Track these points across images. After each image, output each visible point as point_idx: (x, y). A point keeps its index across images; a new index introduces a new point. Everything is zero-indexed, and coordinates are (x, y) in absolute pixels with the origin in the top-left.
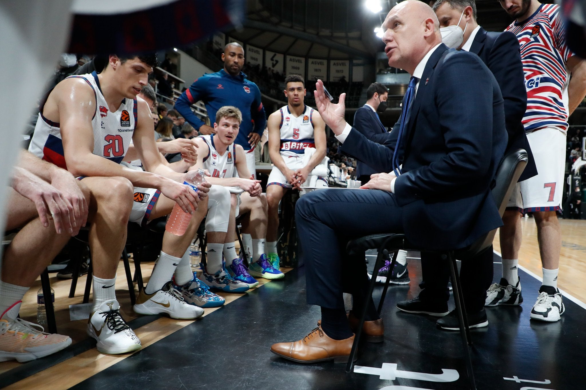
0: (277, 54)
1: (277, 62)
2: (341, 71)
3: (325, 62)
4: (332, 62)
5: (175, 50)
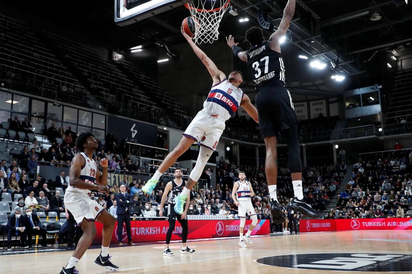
3: (305, 104)
4: (311, 103)
5: (165, 129)
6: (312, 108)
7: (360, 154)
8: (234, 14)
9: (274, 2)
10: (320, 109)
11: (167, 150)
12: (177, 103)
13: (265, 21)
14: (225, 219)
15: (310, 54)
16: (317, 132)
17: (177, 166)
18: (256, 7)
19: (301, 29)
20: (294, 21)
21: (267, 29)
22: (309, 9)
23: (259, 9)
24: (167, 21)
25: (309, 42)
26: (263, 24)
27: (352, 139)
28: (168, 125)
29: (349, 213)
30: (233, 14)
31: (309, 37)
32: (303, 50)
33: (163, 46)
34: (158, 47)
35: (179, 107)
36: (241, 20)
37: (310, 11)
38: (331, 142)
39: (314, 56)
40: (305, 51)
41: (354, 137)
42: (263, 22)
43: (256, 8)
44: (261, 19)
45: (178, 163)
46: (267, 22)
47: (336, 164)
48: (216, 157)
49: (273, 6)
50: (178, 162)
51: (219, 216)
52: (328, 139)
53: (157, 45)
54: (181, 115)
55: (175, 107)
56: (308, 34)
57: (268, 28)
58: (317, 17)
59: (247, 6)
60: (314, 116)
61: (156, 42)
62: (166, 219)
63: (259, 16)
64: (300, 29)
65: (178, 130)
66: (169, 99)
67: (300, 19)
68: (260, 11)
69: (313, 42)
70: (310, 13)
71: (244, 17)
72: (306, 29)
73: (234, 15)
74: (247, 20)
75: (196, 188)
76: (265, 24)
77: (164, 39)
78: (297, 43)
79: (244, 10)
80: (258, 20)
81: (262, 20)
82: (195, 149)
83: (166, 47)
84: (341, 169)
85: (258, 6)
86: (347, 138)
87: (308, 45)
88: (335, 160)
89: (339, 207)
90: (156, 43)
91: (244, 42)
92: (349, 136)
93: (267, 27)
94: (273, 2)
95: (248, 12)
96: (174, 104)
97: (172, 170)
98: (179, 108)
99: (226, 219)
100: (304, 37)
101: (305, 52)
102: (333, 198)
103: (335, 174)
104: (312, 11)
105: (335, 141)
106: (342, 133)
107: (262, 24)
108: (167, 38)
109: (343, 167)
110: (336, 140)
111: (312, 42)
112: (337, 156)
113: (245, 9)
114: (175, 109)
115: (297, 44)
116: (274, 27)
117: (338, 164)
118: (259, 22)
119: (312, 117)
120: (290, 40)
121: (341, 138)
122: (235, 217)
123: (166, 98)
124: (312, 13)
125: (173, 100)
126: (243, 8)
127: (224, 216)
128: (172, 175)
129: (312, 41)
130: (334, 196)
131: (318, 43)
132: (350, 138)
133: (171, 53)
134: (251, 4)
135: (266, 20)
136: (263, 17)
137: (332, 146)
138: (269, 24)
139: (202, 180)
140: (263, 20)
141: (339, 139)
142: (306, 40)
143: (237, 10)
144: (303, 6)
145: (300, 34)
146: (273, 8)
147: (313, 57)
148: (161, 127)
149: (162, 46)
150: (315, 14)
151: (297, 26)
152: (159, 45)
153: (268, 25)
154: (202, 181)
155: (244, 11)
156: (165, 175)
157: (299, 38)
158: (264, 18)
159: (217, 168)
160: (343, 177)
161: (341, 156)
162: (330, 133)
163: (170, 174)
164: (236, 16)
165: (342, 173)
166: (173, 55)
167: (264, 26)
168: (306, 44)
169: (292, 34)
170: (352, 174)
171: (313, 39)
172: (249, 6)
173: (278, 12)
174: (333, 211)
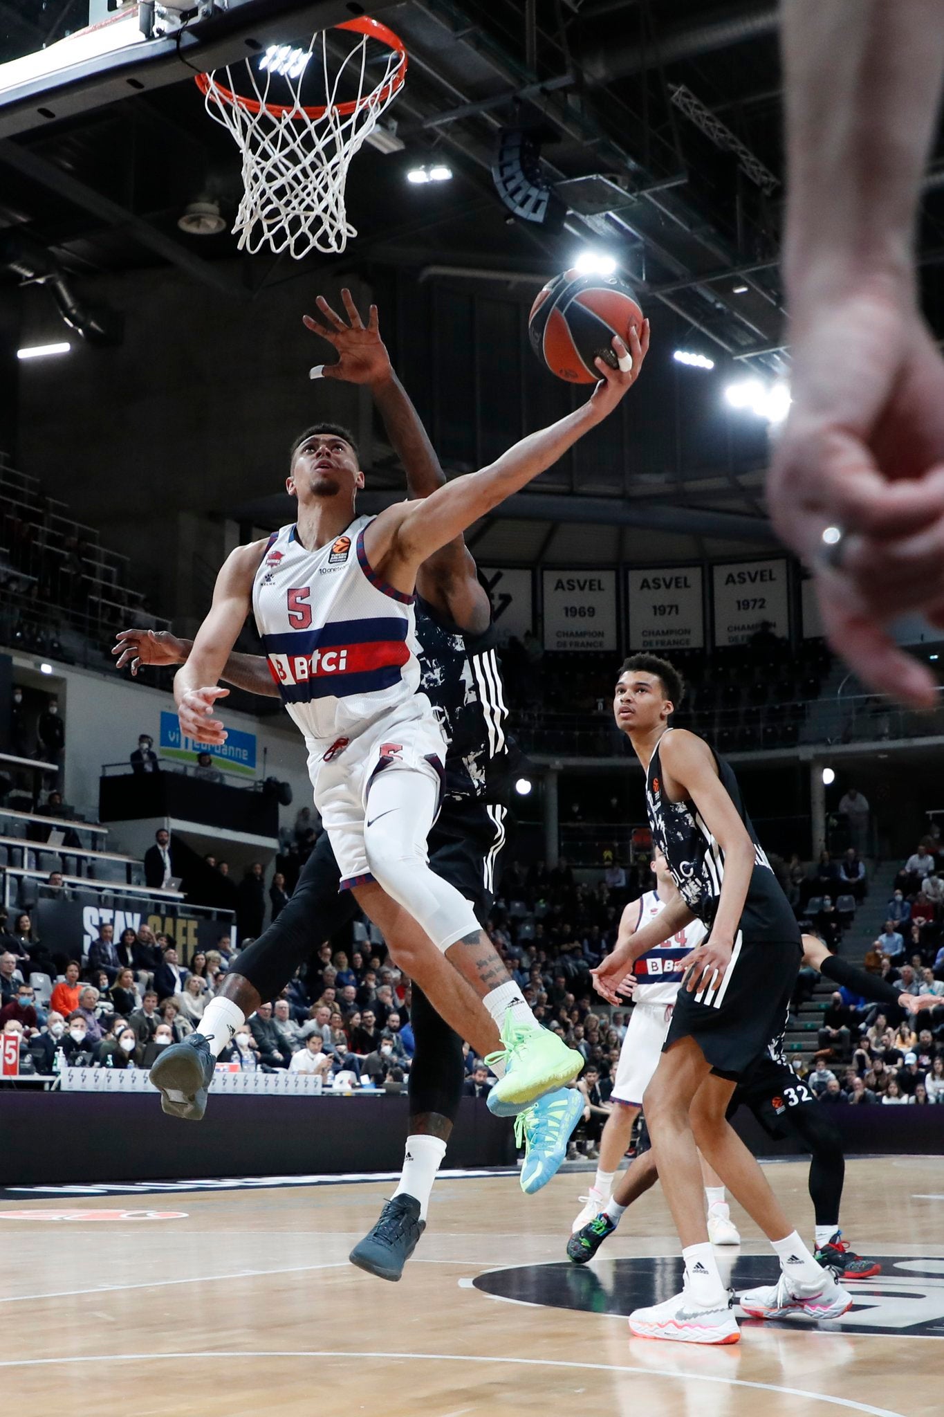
0: (503, 571)
1: (506, 599)
2: (755, 601)
3: (694, 575)
5: (47, 669)
6: (726, 595)
7: (930, 813)
8: (386, 146)
9: (569, 96)
10: (758, 604)
11: (55, 767)
12: (103, 550)
13: (526, 184)
14: (318, 1091)
15: (726, 347)
16: (742, 709)
17: (98, 844)
18: (485, 115)
19: (691, 227)
20: (658, 188)
21: (535, 224)
22: (730, 135)
23: (499, 126)
24: (68, 165)
25: (724, 289)
26: (519, 197)
27: (901, 743)
28: (57, 655)
29: (873, 1080)
30: (379, 142)
31: (723, 269)
32: (696, 324)
33: (48, 281)
34: (22, 284)
35: (114, 570)
36: (417, 176)
37: (733, 147)
38: (805, 753)
39: (742, 358)
40: (703, 330)
41: (908, 736)
42: (518, 189)
43: (485, 120)
44: (508, 172)
45: (105, 831)
46: (537, 186)
47: (822, 855)
48: (281, 808)
49: (567, 115)
50: (104, 827)
51: (291, 1078)
52: (792, 739)
53: (20, 277)
54: (122, 607)
55: (91, 570)
56: (718, 253)
57: (539, 217)
58: (765, 178)
59: (445, 109)
60: (735, 634)
61: (12, 261)
62: (47, 1087)
63: (501, 158)
64: (686, 228)
65: (108, 677)
66: (68, 529)
67: (685, 181)
68: (505, 134)
69: (744, 289)
70: (733, 158)
71: (429, 160)
72: (713, 230)
73: (385, 151)
74: (442, 173)
75: (185, 947)
76: (527, 197)
77: (52, 249)
78: (669, 290)
79: (431, 129)
80: (497, 178)
81: (512, 178)
82: (181, 768)
83: (61, 286)
84: (844, 877)
85: (499, 113)
86: (878, 737)
87: (719, 306)
88: (819, 835)
89: (827, 1051)
90: (15, 267)
91: (421, 279)
92: (887, 731)
93: (535, 210)
94: (566, 97)
95: (449, 137)
96: (91, 553)
97: (73, 861)
98: (115, 576)
99: (319, 1094)
100: (702, 267)
101: (702, 334)
102: (800, 1008)
103: (818, 900)
104: (742, 147)
105: (822, 750)
106: (854, 717)
107: (512, 195)
108: (65, 245)
109: (852, 872)
110: (828, 744)
111: (738, 291)
112: (827, 819)
113: (434, 124)
114: (94, 580)
115: (669, 297)
116: (570, 212)
117: (831, 858)
118: (500, 187)
119: (722, 639)
120: (636, 278)
121: (846, 740)
122: (361, 1086)
123: (56, 525)
124: (743, 157)
125: (84, 536)
126: (426, 116)
127: (311, 1078)
128: (72, 885)
129: (739, 285)
130: (809, 1000)
131: (765, 296)
132: (892, 738)
133: (81, 318)
134: (464, 102)
135: (531, 179)
136: (516, 166)
137: (806, 772)
138: (545, 196)
139: (210, 912)
140: (520, 177)
141: (837, 743)
142: (707, 280)
143: (399, 125)
144: (705, 122)
145: (682, 249)
146: (564, 122)
147: (739, 361)
148: (28, 658)
149: (41, 281)
150: (753, 163)
151: (673, 213)
152: (30, 275)
153: (538, 203)
154: (214, 918)
155: (430, 136)
156: (41, 884)
157: (677, 268)
158: (523, 169)
159: (280, 858)
160: (850, 916)
161: (843, 818)
162: (800, 714)
163: (66, 879)
164: (394, 155)
165: (846, 898)
166: (93, 324)
167: (522, 205)
168: (711, 299)
169: (647, 248)
170: (893, 900)
171: (743, 277)
172: (452, 108)
173: (586, 143)
174: (802, 1067)
